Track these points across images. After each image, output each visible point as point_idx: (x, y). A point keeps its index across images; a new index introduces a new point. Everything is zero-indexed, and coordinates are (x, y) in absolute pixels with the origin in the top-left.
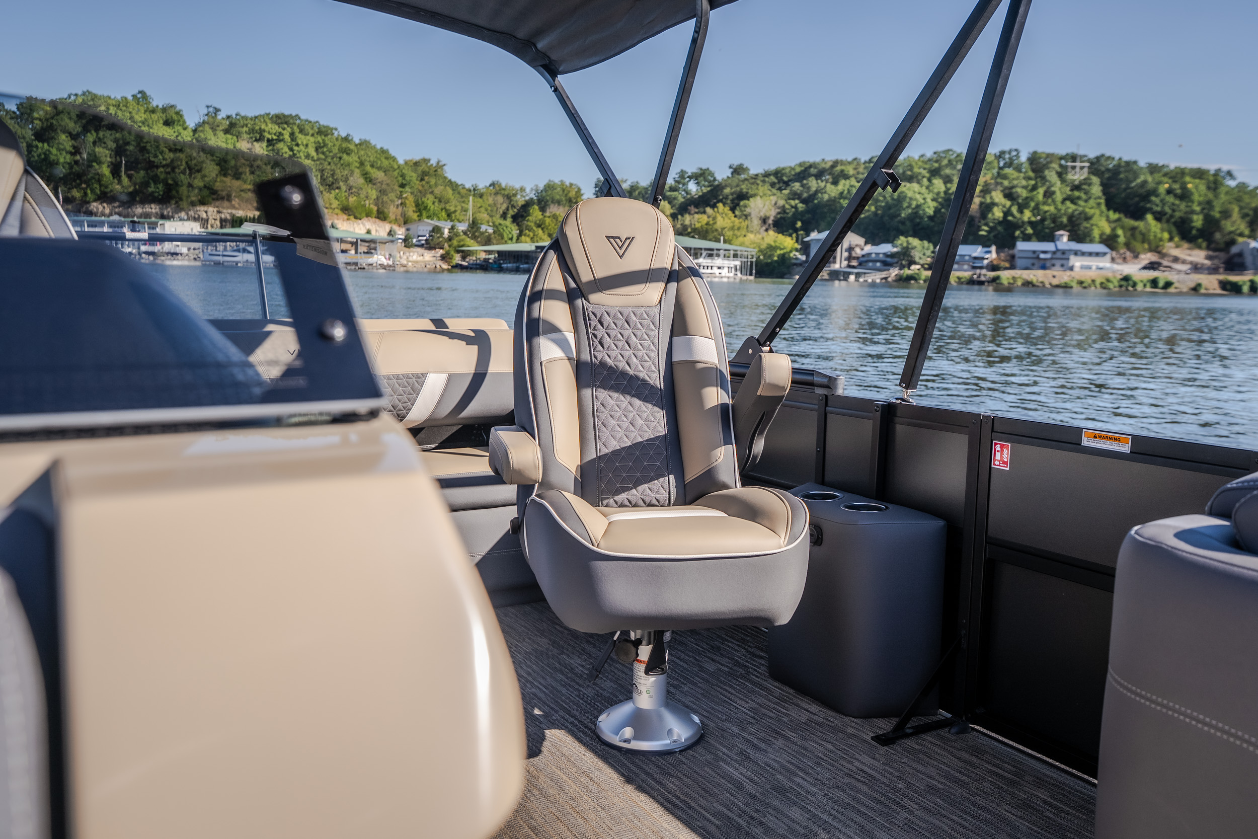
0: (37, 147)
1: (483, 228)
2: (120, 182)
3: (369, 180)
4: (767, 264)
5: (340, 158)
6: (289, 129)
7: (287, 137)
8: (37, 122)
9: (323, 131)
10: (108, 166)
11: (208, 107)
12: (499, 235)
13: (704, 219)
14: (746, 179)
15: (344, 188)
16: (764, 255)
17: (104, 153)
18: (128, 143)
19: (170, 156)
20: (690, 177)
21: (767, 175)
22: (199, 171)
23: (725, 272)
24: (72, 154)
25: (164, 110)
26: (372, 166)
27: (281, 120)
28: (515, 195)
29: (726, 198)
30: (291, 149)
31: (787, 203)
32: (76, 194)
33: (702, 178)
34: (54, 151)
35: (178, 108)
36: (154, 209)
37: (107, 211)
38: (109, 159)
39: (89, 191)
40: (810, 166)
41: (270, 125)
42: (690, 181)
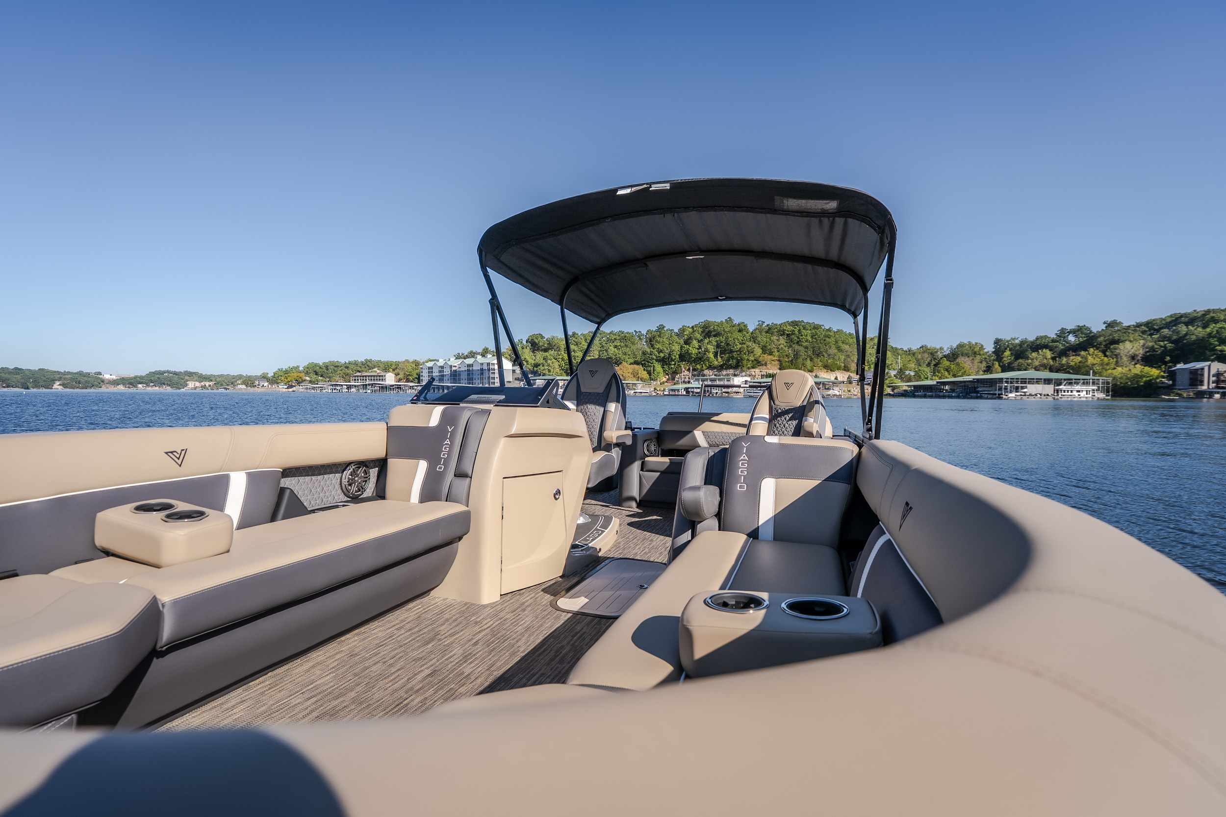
0: (684, 347)
1: (907, 372)
2: (717, 360)
3: (839, 349)
4: (1134, 388)
5: (825, 340)
6: (798, 328)
7: (796, 332)
8: (686, 336)
9: (817, 327)
10: (713, 353)
11: (759, 321)
12: (918, 376)
13: (1078, 359)
14: (1118, 330)
15: (826, 356)
16: (1131, 381)
17: (711, 348)
18: (722, 342)
19: (739, 346)
20: (1069, 333)
21: (1139, 325)
22: (752, 352)
23: (1083, 394)
24: (698, 349)
25: (739, 325)
26: (843, 343)
27: (794, 324)
28: (936, 352)
29: (1100, 344)
30: (799, 338)
31: (1156, 344)
32: (698, 367)
33: (1080, 332)
34: (691, 348)
35: (746, 323)
36: (731, 371)
37: (711, 374)
38: (713, 350)
39: (704, 365)
40: (1181, 316)
41: (788, 327)
42: (1068, 335)
